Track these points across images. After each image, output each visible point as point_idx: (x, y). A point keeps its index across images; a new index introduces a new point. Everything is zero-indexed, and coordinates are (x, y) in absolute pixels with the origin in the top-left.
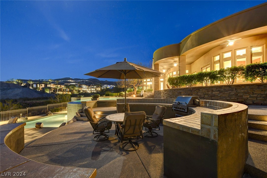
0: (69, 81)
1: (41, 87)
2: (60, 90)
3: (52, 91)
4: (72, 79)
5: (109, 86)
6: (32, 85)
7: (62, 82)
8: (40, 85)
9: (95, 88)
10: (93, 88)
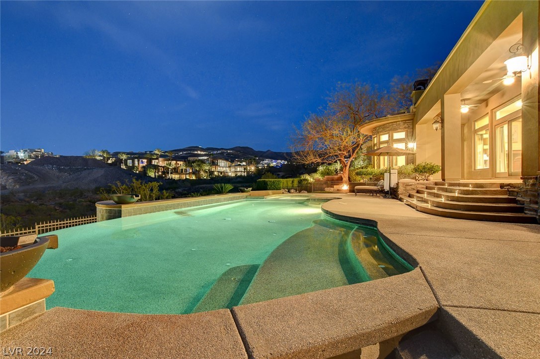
0: (196, 152)
1: (141, 165)
2: (175, 171)
3: (160, 173)
4: (202, 150)
5: (275, 162)
6: (126, 160)
7: (184, 155)
8: (138, 161)
9: (244, 165)
10: (240, 165)
